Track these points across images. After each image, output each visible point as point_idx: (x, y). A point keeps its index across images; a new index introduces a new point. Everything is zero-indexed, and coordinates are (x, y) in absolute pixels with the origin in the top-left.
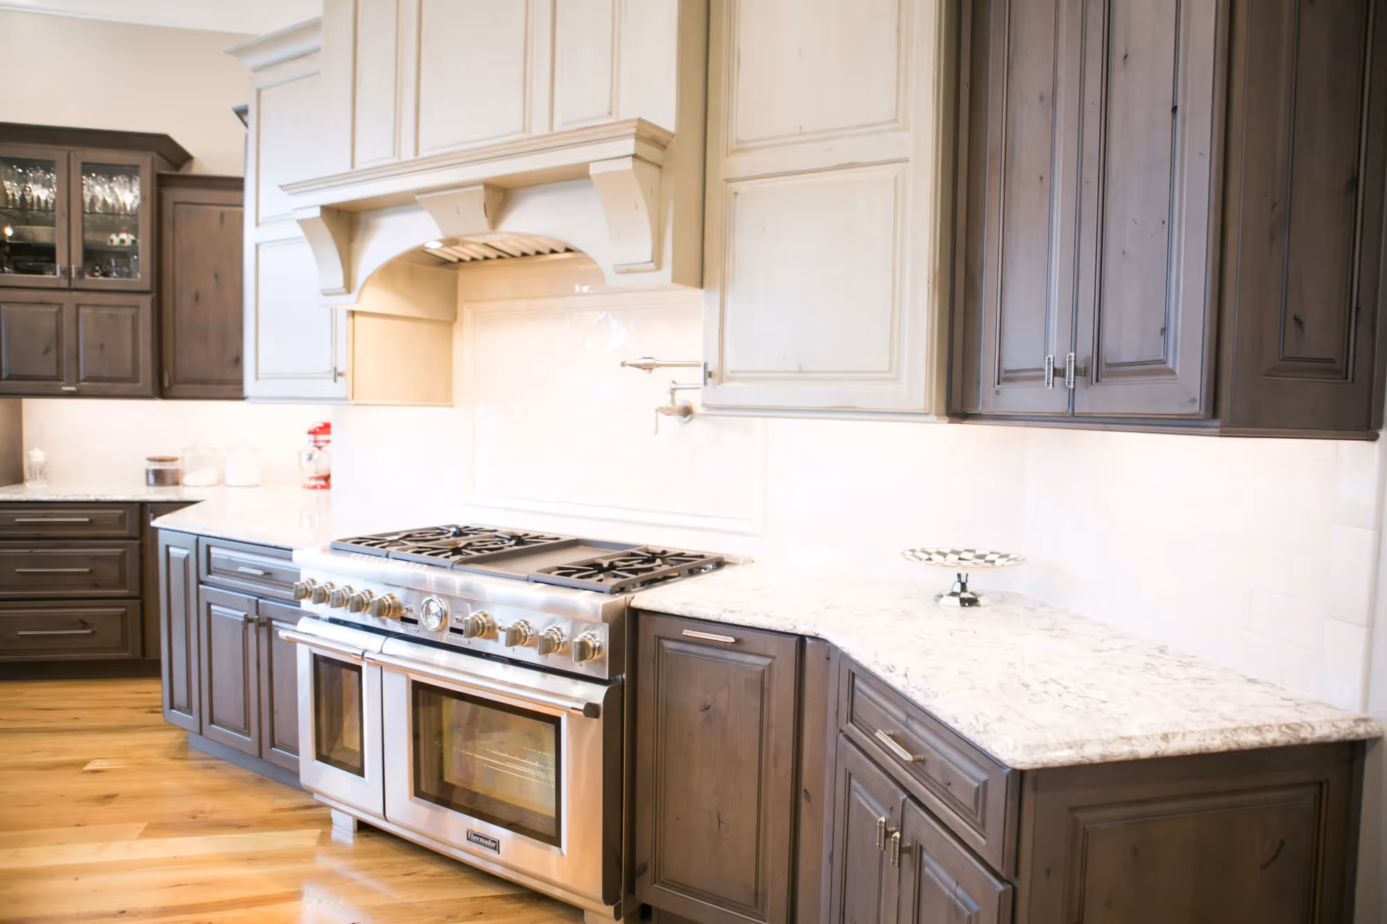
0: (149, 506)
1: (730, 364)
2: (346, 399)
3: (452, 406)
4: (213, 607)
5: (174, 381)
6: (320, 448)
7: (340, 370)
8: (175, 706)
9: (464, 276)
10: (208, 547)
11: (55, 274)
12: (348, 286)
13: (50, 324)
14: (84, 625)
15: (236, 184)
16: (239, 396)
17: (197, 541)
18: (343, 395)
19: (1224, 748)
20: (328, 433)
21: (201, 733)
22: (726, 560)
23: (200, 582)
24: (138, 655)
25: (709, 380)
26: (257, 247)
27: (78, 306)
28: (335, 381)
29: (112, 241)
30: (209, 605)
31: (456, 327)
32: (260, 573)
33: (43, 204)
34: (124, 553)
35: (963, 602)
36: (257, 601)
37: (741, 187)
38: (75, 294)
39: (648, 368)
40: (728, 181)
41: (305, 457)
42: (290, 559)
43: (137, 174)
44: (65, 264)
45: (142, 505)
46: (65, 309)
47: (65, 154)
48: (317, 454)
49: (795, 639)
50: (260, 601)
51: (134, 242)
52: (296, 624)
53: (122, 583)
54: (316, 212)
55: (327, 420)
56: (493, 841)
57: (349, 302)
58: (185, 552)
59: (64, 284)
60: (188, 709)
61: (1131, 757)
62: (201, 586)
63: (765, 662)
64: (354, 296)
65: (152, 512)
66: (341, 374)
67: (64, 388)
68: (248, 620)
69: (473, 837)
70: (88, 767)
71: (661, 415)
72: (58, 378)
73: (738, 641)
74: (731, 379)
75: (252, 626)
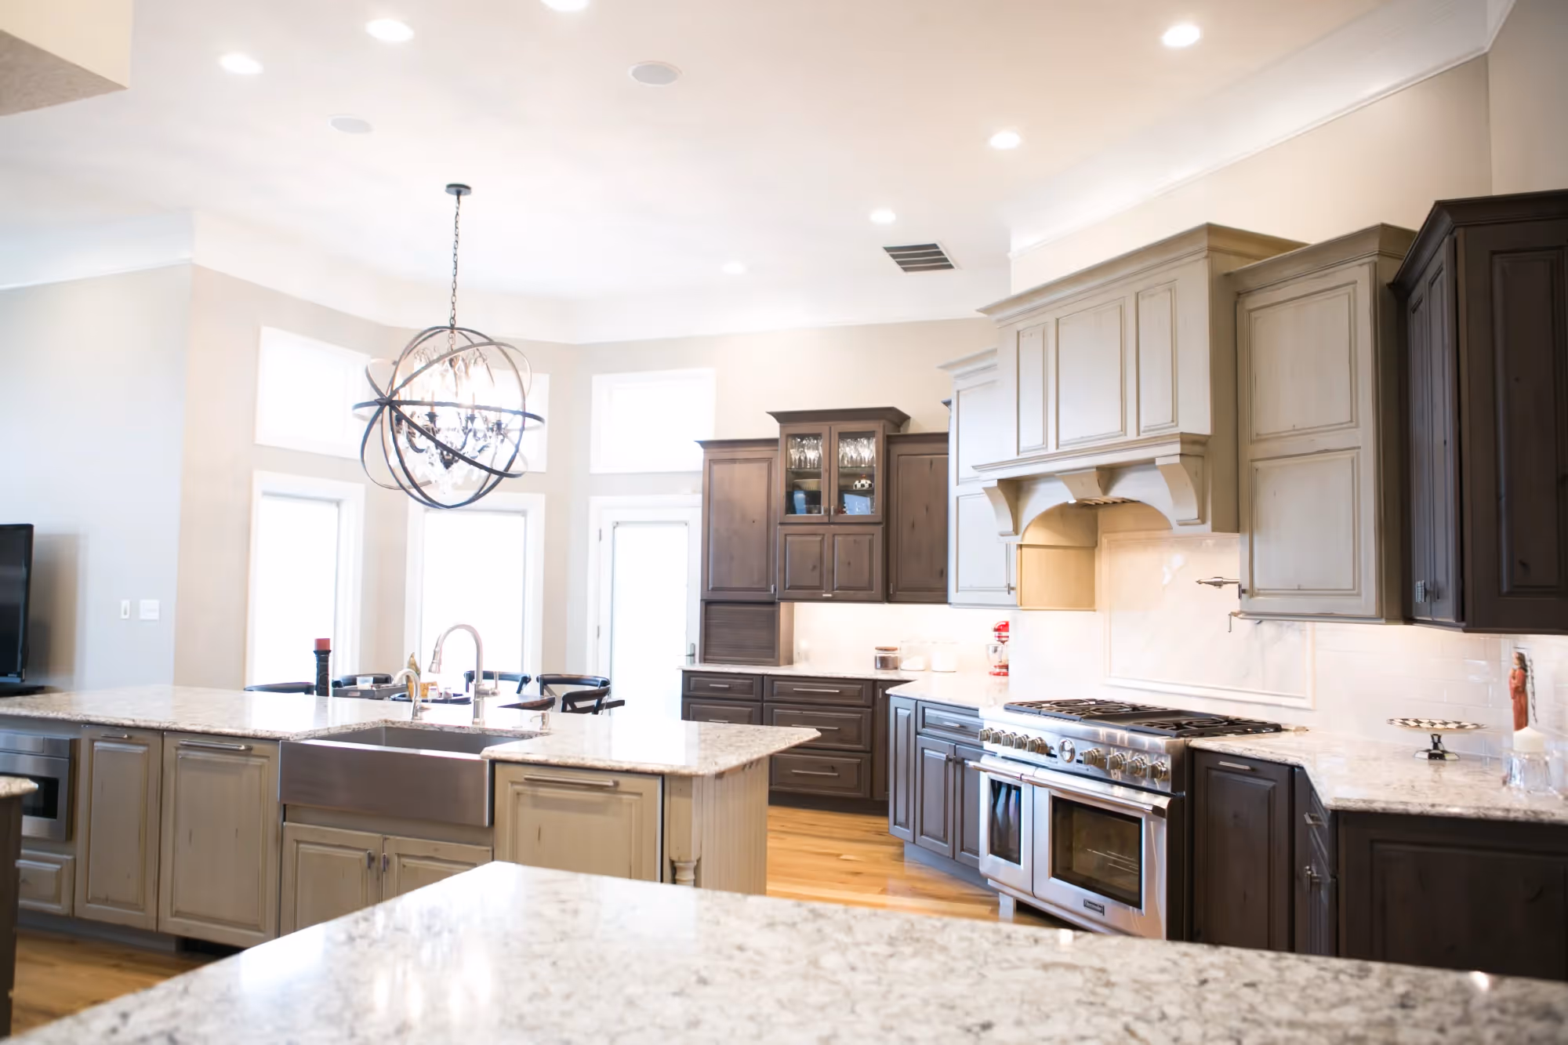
0: (879, 683)
1: (1257, 584)
2: (1016, 606)
3: (1094, 610)
4: (926, 751)
5: (896, 589)
6: (1003, 642)
7: (1012, 585)
8: (897, 822)
9: (1101, 513)
10: (924, 708)
11: (820, 512)
12: (1016, 531)
13: (816, 549)
14: (833, 769)
15: (944, 437)
16: (944, 600)
17: (916, 703)
18: (1015, 603)
19: (1475, 816)
20: (1007, 631)
21: (914, 842)
22: (1283, 727)
23: (917, 733)
24: (868, 796)
25: (1243, 595)
26: (958, 498)
27: (834, 535)
28: (1009, 593)
29: (856, 486)
30: (923, 749)
31: (1096, 551)
32: (957, 725)
33: (812, 461)
34: (861, 718)
35: (1432, 756)
36: (955, 746)
37: (1259, 464)
38: (832, 526)
39: (1218, 584)
40: (1252, 461)
41: (991, 649)
42: (977, 717)
43: (874, 436)
44: (827, 506)
45: (874, 682)
46: (826, 538)
47: (827, 428)
48: (1001, 646)
49: (1287, 768)
50: (957, 746)
51: (870, 485)
52: (979, 761)
53: (859, 741)
54: (995, 483)
55: (1007, 620)
56: (1100, 906)
57: (1016, 540)
58: (908, 712)
59: (826, 520)
60: (906, 825)
61: (1404, 812)
62: (918, 736)
63: (1270, 784)
64: (1020, 536)
65: (881, 687)
66: (1013, 589)
67: (824, 595)
68: (948, 759)
69: (1088, 904)
70: (842, 857)
71: (1233, 617)
72: (820, 588)
73: (1253, 770)
74: (1258, 595)
75: (951, 764)
